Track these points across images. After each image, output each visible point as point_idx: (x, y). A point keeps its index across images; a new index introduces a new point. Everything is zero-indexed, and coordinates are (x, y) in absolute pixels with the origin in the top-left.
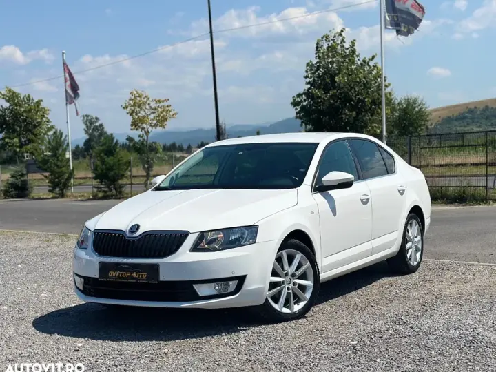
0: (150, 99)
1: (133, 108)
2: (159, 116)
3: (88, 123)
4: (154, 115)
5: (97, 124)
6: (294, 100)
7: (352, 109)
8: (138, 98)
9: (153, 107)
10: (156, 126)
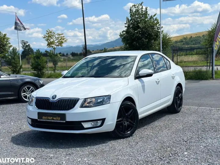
0: (55, 34)
1: (48, 38)
2: (59, 41)
3: (23, 44)
4: (57, 41)
5: (27, 44)
6: (120, 34)
7: (146, 38)
8: (50, 33)
9: (57, 37)
10: (58, 45)
